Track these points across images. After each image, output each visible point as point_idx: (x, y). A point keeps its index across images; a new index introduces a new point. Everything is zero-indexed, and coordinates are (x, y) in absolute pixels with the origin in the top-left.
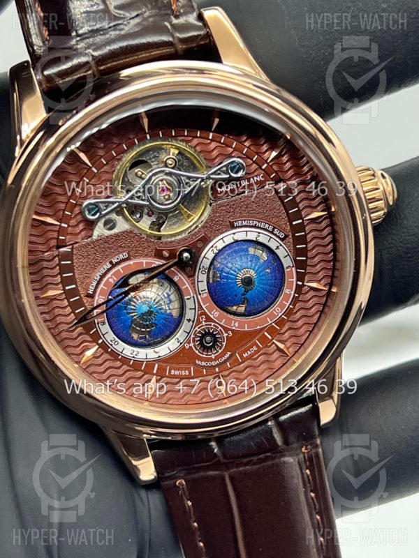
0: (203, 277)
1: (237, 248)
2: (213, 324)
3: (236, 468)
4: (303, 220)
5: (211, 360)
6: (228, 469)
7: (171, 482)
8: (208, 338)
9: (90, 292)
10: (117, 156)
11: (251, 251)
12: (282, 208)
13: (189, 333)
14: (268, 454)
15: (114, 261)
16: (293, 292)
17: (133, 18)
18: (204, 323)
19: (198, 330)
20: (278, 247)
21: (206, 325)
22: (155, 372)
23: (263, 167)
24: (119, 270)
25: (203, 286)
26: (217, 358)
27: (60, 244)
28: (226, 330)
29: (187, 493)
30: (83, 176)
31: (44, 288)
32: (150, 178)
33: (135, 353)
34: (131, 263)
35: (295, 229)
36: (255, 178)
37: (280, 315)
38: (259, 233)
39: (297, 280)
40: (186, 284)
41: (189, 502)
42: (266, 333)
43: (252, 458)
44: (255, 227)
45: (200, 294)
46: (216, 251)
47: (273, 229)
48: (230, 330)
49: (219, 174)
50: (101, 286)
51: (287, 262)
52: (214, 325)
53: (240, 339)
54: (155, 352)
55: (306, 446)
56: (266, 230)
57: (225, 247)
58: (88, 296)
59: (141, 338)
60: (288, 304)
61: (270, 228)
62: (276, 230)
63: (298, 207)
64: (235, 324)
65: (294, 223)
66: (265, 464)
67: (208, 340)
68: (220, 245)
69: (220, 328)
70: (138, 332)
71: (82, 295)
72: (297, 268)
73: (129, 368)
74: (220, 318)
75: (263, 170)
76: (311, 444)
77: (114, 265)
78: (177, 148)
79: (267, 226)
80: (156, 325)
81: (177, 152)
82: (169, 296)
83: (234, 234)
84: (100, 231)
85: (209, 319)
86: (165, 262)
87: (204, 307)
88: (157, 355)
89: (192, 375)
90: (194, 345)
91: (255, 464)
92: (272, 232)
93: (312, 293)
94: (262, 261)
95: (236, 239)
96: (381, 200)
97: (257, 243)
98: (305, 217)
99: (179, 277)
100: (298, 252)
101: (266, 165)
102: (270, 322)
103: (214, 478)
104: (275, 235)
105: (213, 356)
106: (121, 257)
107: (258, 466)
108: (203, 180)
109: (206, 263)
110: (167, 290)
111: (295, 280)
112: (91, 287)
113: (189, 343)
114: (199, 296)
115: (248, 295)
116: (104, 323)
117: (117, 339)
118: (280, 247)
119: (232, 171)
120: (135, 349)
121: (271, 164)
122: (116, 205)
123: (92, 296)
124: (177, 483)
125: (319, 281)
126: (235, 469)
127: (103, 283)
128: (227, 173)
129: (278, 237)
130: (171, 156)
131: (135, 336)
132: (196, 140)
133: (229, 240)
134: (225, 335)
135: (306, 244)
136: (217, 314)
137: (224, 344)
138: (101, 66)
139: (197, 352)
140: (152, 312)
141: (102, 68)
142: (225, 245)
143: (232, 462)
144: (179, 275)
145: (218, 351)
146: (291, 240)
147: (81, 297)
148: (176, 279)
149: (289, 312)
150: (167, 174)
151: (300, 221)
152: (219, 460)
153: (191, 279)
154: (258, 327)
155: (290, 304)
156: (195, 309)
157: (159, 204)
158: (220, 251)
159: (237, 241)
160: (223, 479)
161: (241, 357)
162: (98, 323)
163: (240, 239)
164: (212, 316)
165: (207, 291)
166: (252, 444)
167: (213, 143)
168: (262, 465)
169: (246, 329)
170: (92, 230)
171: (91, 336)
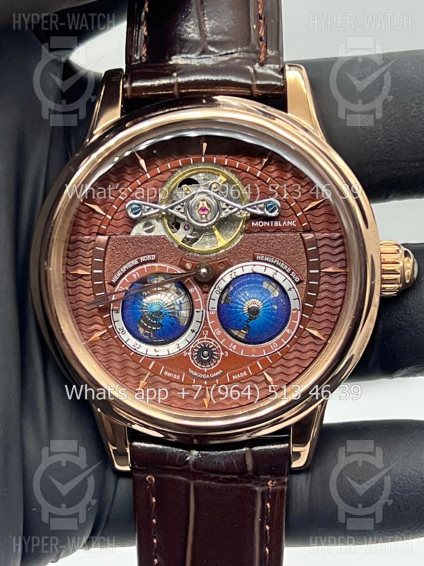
0: (216, 296)
1: (253, 279)
2: (213, 340)
3: (203, 480)
4: (320, 272)
5: (203, 372)
6: (195, 479)
7: (143, 475)
8: (206, 352)
9: (114, 281)
10: (172, 169)
11: (265, 285)
12: (304, 256)
13: (189, 343)
14: (235, 476)
15: (142, 259)
16: (293, 333)
17: (222, 55)
18: (205, 338)
19: (199, 343)
20: (290, 289)
21: (207, 340)
22: (150, 368)
23: (298, 215)
24: (144, 268)
25: (214, 304)
26: (208, 373)
27: (101, 232)
28: (224, 349)
29: (154, 490)
30: (137, 179)
31: (75, 265)
32: (193, 196)
33: (137, 346)
34: (156, 265)
35: (311, 277)
36: (288, 222)
37: (276, 350)
38: (277, 271)
39: (300, 324)
40: (199, 299)
41: (154, 499)
42: (258, 363)
43: (218, 476)
44: (275, 265)
45: (209, 311)
46: (234, 276)
47: (291, 272)
48: (227, 350)
49: (255, 209)
50: (125, 278)
51: (295, 305)
52: (214, 343)
53: (234, 361)
54: (155, 350)
55: (273, 481)
56: (284, 270)
57: (243, 275)
58: (111, 284)
59: (146, 334)
60: (285, 343)
61: (288, 271)
62: (293, 273)
63: (319, 259)
64: (234, 346)
65: (311, 271)
66: (229, 485)
67: (205, 353)
68: (239, 272)
69: (219, 346)
70: (144, 327)
71: (106, 282)
72: (302, 313)
73: (129, 358)
74: (221, 337)
75: (297, 217)
76: (278, 480)
77: (141, 264)
78: (226, 176)
79: (286, 267)
80: (162, 326)
81: (224, 180)
82: (181, 303)
83: (254, 265)
84: (138, 230)
85: (211, 335)
86: (184, 272)
87: (209, 323)
88: (155, 354)
89: (183, 380)
90: (192, 355)
91: (219, 482)
92: (289, 274)
93: (310, 339)
94: (272, 296)
95: (255, 270)
96: (399, 274)
97: (272, 279)
98: (323, 269)
99: (194, 289)
100: (308, 299)
101: (301, 213)
102: (265, 354)
103: (180, 482)
104: (291, 277)
105: (206, 370)
106: (149, 257)
107: (222, 484)
108: (239, 210)
109: (222, 285)
110: (181, 299)
111: (297, 322)
112: (115, 277)
113: (188, 351)
114: (208, 312)
115: (250, 323)
116: (117, 312)
117: (125, 329)
118: (293, 289)
119: (267, 210)
120: (139, 343)
121: (306, 213)
122: (157, 211)
123: (114, 285)
124: (147, 478)
125: (319, 330)
126: (201, 481)
127: (127, 276)
128: (262, 209)
129: (293, 280)
130: (218, 181)
131: (141, 330)
132: (244, 173)
133: (248, 270)
134: (222, 354)
135: (317, 294)
136: (219, 332)
137: (219, 361)
138: (182, 89)
139: (192, 361)
140: (161, 313)
141: (183, 91)
142: (243, 273)
143: (201, 474)
144: (196, 288)
145: (211, 366)
146: (305, 286)
147: (104, 283)
148: (191, 291)
149: (285, 351)
150: (209, 196)
151: (317, 271)
152: (189, 468)
153: (205, 295)
154: (253, 356)
155: (288, 344)
156: (201, 322)
157: (195, 220)
158: (237, 277)
159: (254, 273)
160: (188, 486)
161: (231, 377)
162: (113, 310)
163: (258, 272)
164: (214, 333)
165: (216, 309)
166: (223, 463)
167: (259, 181)
168: (227, 485)
169: (242, 354)
170: (132, 228)
171: (104, 320)
